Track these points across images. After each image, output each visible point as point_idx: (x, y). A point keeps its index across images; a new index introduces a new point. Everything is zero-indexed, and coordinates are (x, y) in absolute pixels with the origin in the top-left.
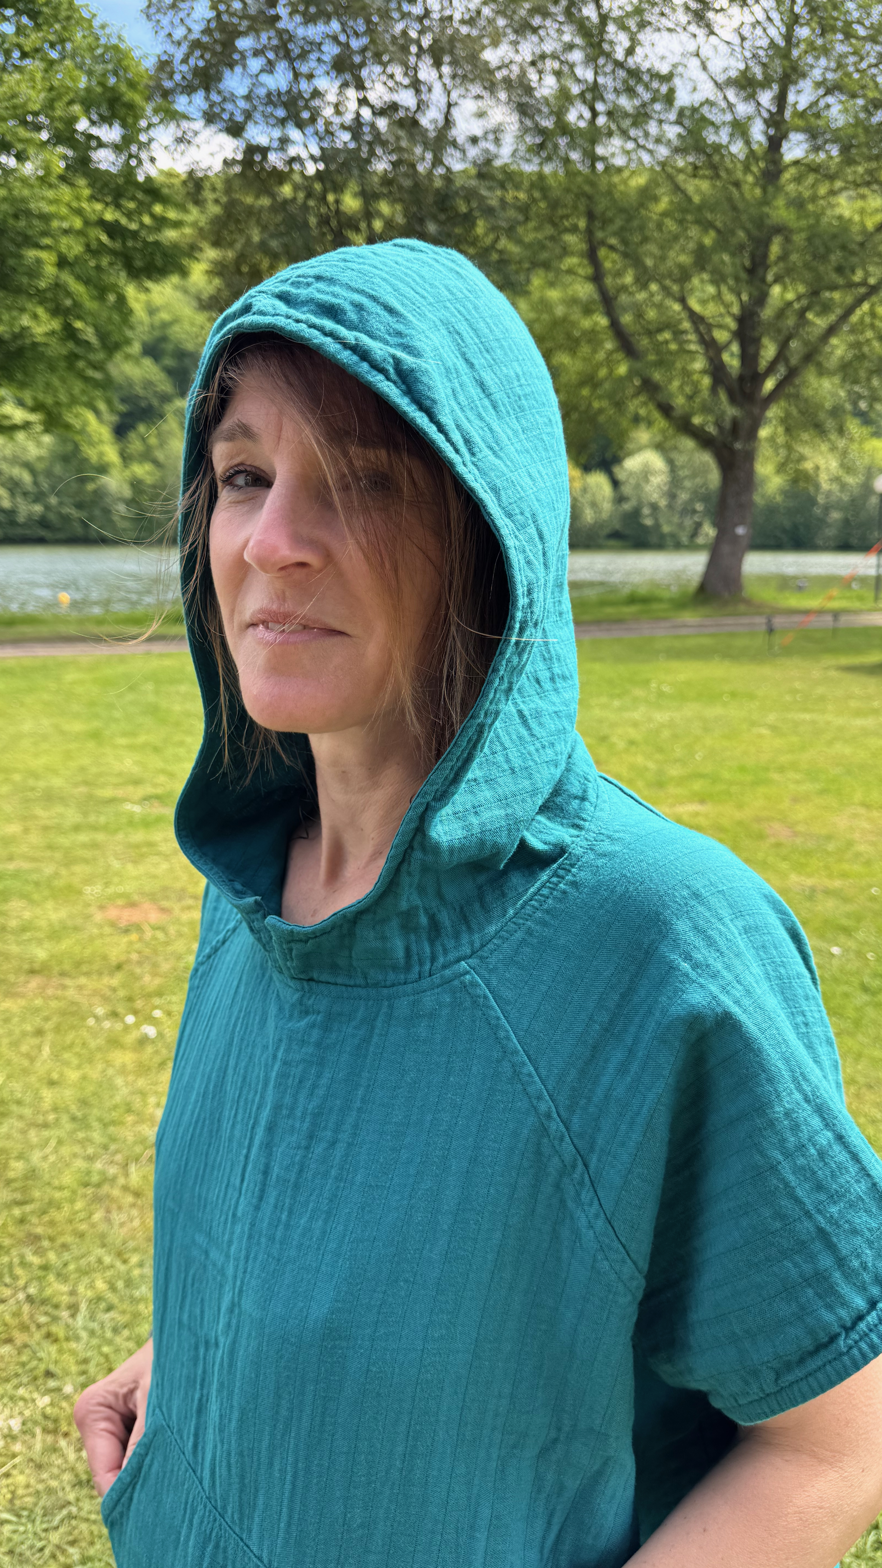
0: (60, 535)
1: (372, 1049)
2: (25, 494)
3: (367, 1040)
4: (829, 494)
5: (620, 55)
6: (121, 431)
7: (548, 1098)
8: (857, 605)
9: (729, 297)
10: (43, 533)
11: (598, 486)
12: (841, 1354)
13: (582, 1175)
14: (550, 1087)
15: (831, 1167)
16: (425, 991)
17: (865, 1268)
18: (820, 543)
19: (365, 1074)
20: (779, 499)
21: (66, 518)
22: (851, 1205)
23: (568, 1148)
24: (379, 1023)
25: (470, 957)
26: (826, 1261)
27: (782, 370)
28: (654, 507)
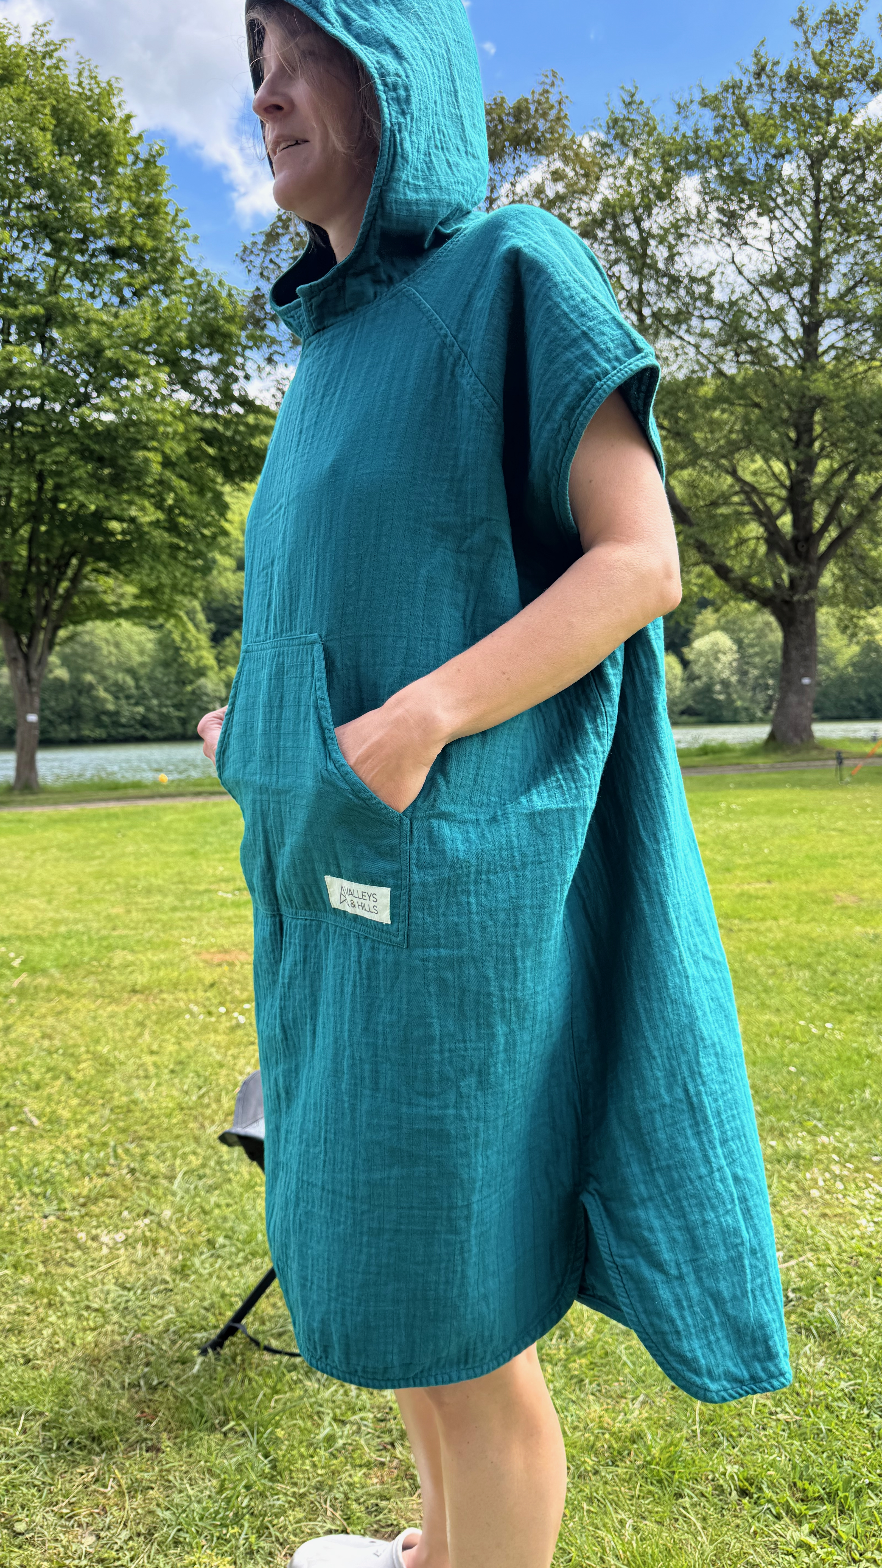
0: (161, 734)
1: (354, 341)
2: (128, 697)
3: (352, 338)
5: (661, 265)
6: (217, 638)
7: (445, 327)
9: (779, 467)
10: (143, 731)
13: (464, 361)
19: (351, 354)
21: (165, 718)
23: (456, 349)
24: (358, 328)
25: (407, 282)
27: (835, 530)
28: (725, 684)
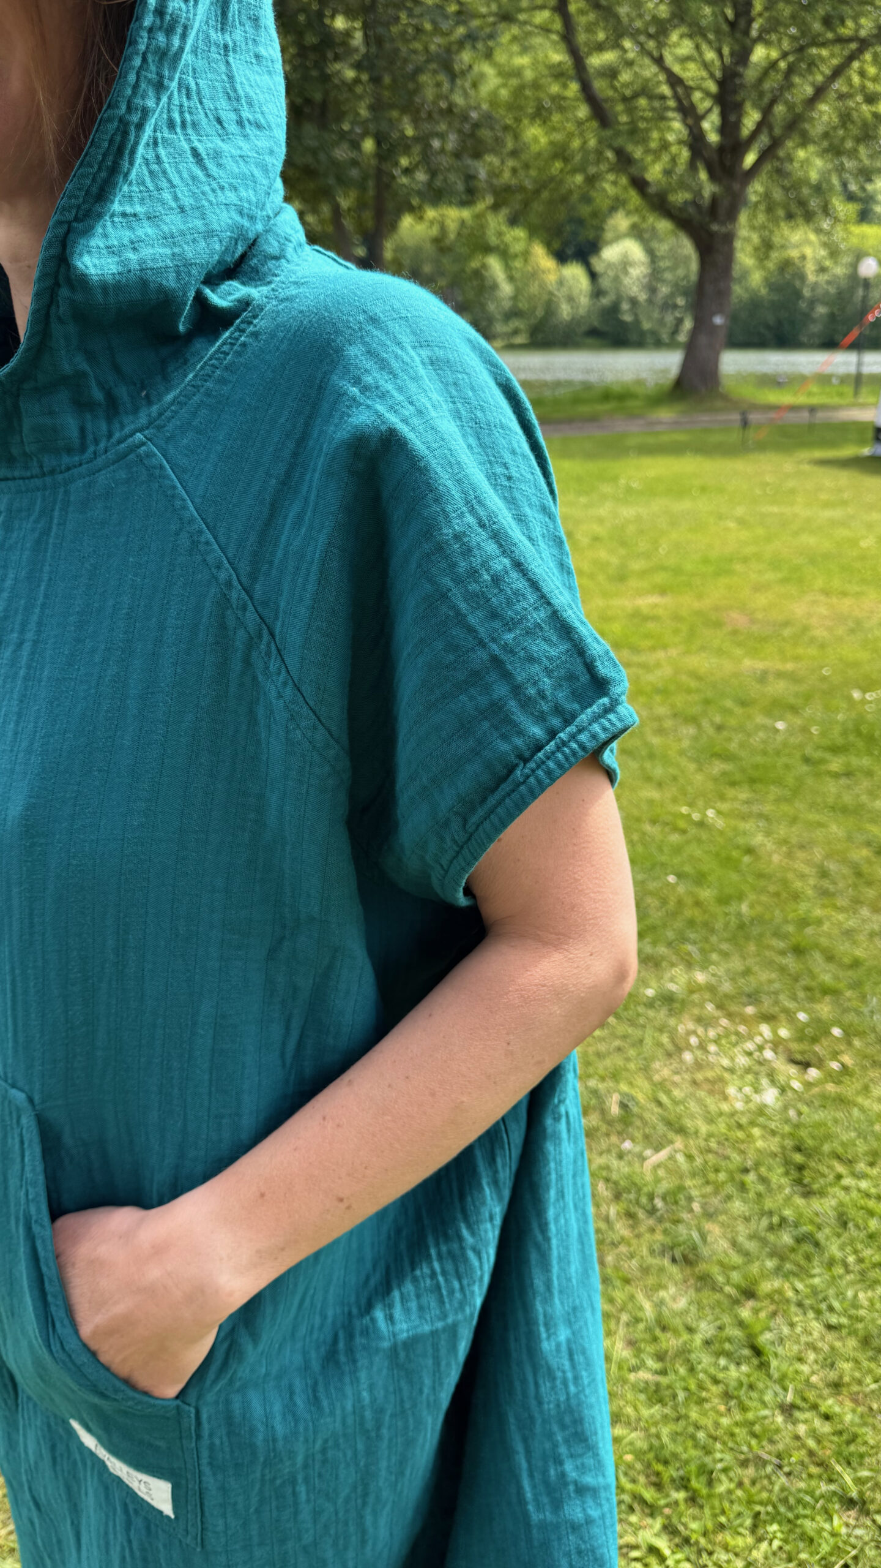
1: (51, 541)
3: (46, 532)
4: (815, 285)
7: (227, 565)
8: (836, 400)
9: (710, 55)
11: (574, 277)
12: (519, 784)
13: (269, 644)
14: (230, 555)
15: (506, 594)
16: (100, 470)
17: (544, 697)
18: (804, 339)
19: (47, 568)
20: (764, 291)
22: (528, 632)
23: (251, 616)
24: (56, 513)
25: (147, 428)
26: (501, 690)
27: (764, 139)
28: (634, 302)
